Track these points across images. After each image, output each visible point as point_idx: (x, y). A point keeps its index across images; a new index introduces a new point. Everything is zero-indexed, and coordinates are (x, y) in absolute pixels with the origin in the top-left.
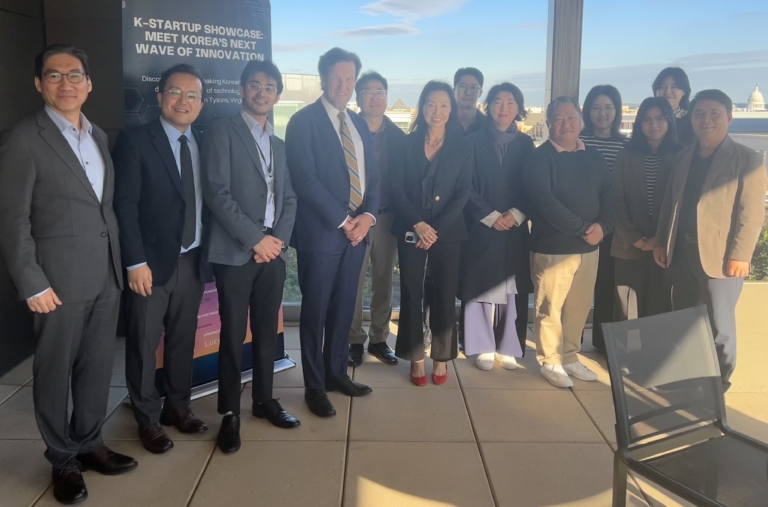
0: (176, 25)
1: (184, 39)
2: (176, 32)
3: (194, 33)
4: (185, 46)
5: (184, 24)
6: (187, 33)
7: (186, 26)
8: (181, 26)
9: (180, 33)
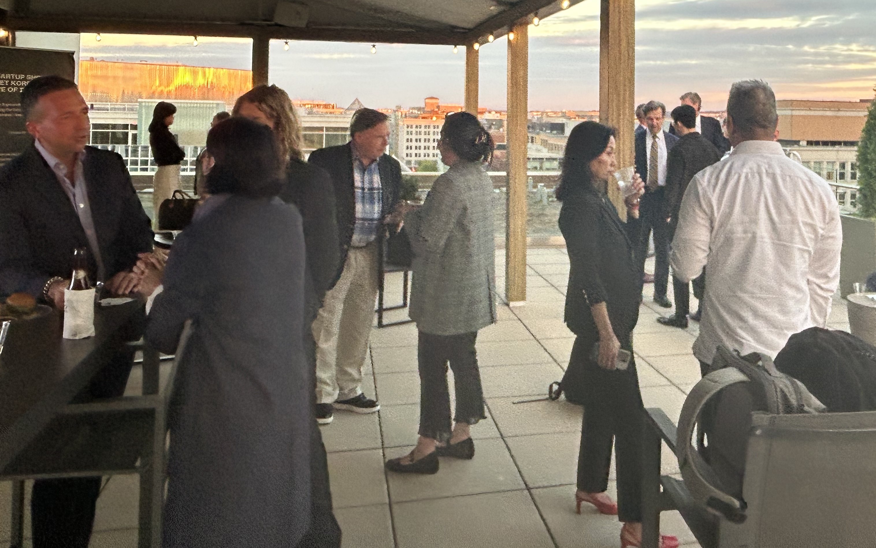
0: (8, 76)
1: (13, 83)
2: (8, 79)
3: (20, 80)
4: (13, 86)
5: (13, 75)
6: (15, 79)
7: (14, 76)
8: (11, 76)
9: (10, 80)
